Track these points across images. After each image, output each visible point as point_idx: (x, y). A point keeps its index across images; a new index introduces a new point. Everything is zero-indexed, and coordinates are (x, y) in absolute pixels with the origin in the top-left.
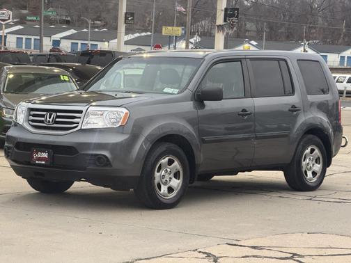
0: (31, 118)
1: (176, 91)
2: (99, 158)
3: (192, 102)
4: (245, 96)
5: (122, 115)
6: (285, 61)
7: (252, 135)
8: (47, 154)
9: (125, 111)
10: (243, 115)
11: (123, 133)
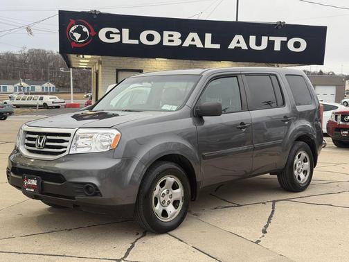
0: (27, 141)
1: (174, 108)
2: (88, 188)
3: (191, 119)
4: (242, 110)
5: (113, 137)
6: (276, 76)
7: (250, 147)
8: (35, 181)
9: (116, 132)
10: (241, 128)
11: (113, 157)
